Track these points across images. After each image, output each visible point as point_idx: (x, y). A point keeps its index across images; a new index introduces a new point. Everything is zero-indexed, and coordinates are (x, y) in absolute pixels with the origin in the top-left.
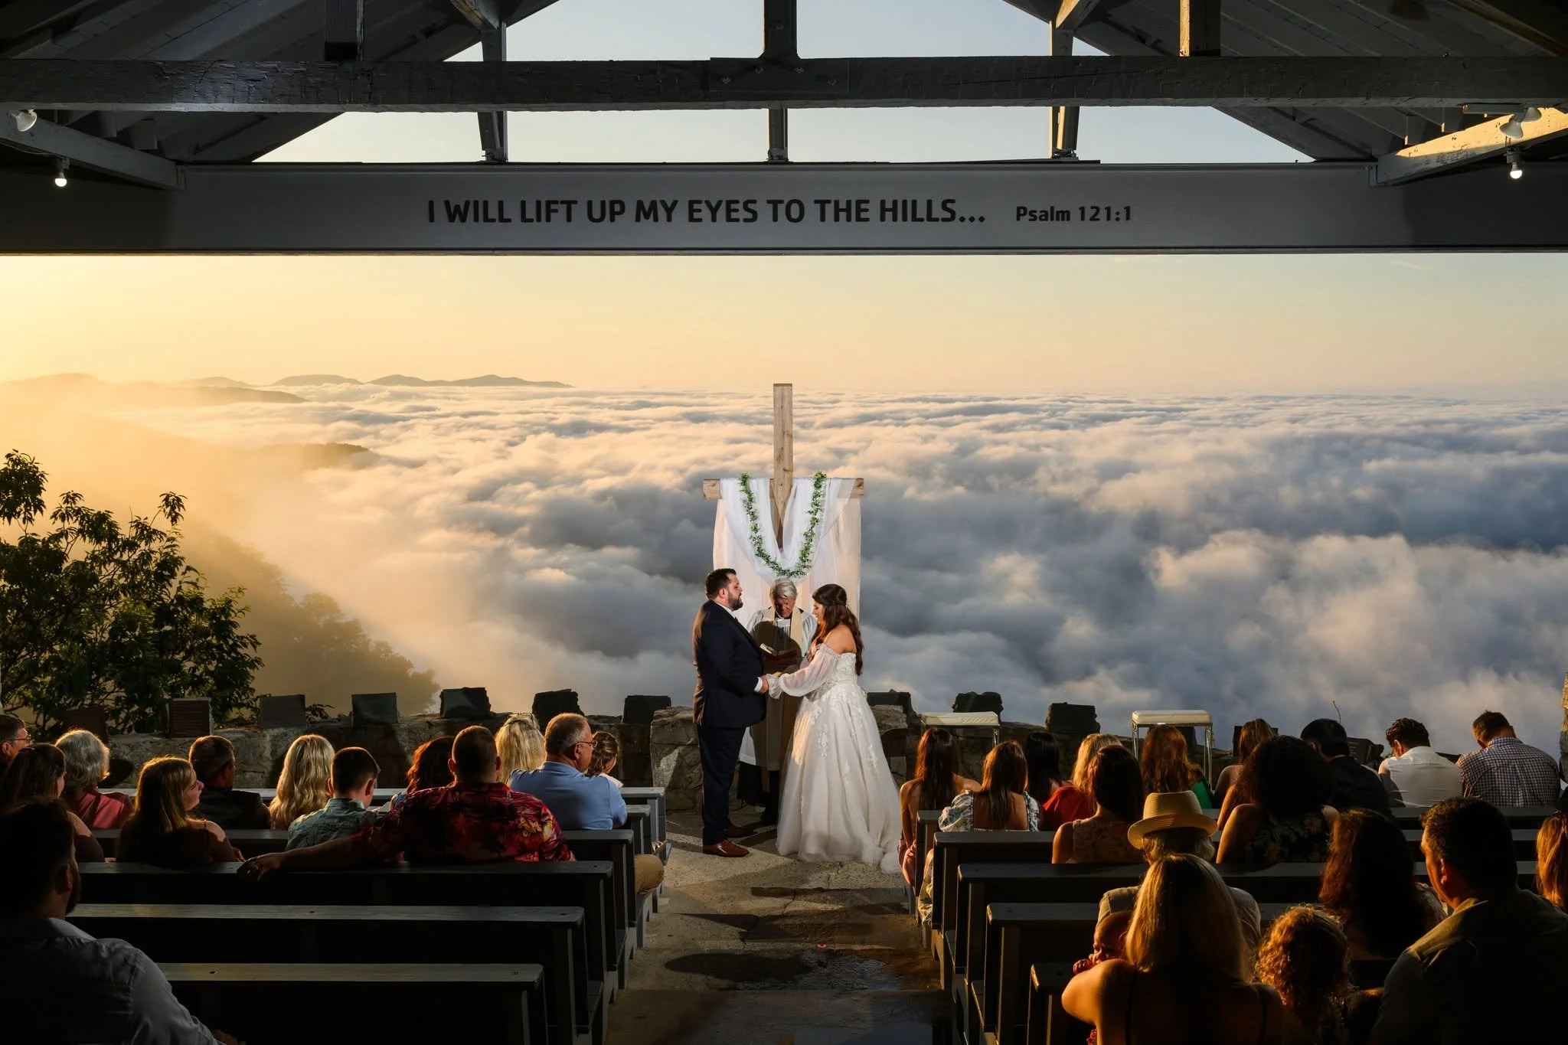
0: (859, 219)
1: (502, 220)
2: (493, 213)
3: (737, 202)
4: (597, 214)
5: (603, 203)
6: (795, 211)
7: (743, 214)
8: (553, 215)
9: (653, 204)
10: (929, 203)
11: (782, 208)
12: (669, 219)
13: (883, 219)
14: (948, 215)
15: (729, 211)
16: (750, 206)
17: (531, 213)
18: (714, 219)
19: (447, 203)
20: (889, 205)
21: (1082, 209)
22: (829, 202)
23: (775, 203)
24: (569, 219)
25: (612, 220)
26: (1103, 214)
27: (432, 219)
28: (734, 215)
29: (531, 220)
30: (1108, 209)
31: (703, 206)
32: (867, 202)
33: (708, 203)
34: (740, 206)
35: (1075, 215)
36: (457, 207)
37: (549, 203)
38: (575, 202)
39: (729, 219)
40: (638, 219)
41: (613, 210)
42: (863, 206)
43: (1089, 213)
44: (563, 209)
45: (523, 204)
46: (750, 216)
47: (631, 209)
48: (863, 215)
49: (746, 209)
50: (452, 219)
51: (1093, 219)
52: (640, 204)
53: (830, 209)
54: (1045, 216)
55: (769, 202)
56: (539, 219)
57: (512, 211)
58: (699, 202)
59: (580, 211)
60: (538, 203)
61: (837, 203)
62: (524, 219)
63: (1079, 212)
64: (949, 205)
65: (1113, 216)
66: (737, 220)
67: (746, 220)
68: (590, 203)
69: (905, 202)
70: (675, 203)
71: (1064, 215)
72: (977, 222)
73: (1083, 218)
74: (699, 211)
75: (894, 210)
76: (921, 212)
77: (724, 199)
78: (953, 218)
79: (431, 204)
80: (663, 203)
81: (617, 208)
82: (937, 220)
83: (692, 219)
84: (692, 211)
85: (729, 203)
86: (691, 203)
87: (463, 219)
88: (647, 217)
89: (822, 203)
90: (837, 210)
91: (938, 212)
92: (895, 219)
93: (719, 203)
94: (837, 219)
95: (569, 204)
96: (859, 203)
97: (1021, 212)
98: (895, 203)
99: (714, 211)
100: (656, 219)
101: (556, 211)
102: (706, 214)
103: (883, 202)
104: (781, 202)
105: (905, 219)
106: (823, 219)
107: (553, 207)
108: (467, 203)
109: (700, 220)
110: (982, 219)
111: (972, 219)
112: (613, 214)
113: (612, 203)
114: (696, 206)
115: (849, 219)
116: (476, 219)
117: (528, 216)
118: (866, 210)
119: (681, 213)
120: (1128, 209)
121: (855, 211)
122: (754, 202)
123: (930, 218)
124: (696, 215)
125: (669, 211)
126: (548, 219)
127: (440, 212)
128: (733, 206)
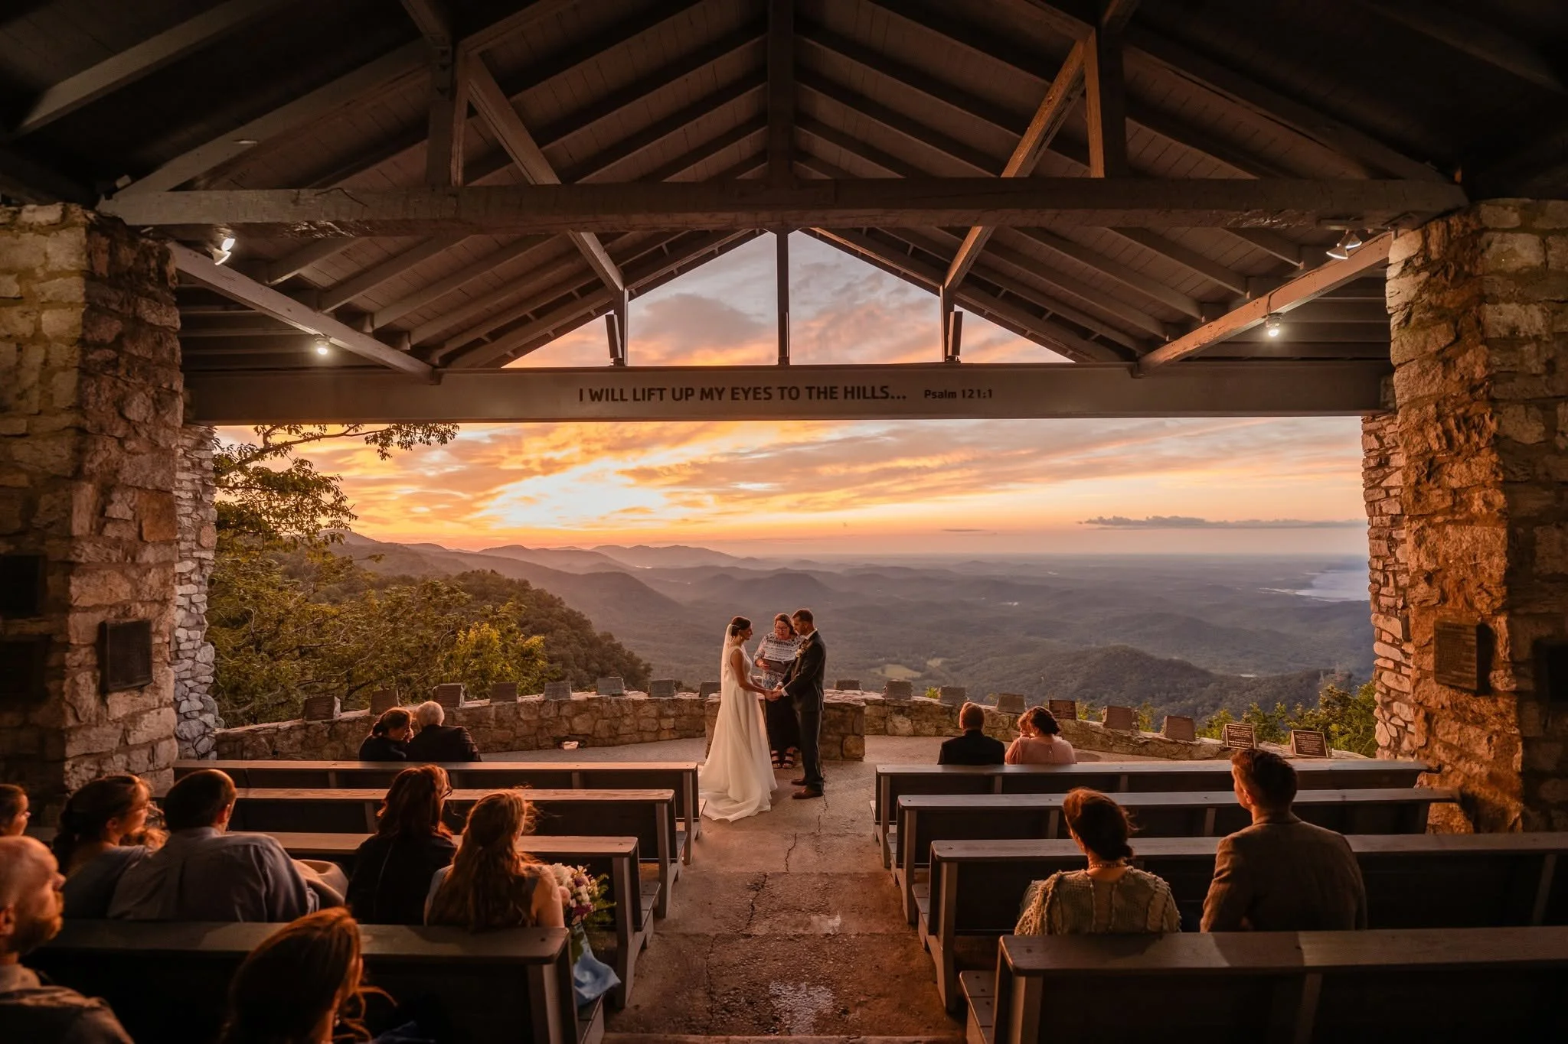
0: (831, 398)
1: (622, 399)
2: (617, 396)
3: (759, 388)
4: (677, 395)
5: (681, 390)
6: (794, 393)
7: (763, 395)
8: (652, 397)
9: (711, 390)
10: (873, 388)
11: (786, 392)
12: (720, 399)
13: (846, 397)
14: (884, 395)
15: (755, 393)
16: (768, 391)
17: (639, 395)
18: (746, 398)
19: (591, 391)
20: (849, 389)
21: (964, 392)
22: (814, 388)
23: (782, 389)
24: (661, 399)
25: (687, 399)
26: (975, 394)
27: (581, 399)
28: (758, 396)
29: (639, 400)
30: (979, 391)
31: (740, 391)
32: (836, 388)
33: (743, 389)
34: (761, 391)
35: (959, 395)
36: (596, 393)
37: (649, 390)
38: (665, 389)
39: (755, 398)
40: (702, 399)
41: (688, 393)
42: (834, 390)
43: (968, 394)
44: (658, 392)
45: (635, 391)
46: (767, 396)
47: (697, 394)
48: (834, 396)
49: (765, 391)
50: (593, 399)
51: (970, 397)
52: (703, 391)
53: (815, 392)
54: (942, 395)
55: (779, 388)
56: (644, 399)
57: (628, 395)
58: (737, 388)
59: (667, 394)
60: (644, 390)
61: (819, 388)
62: (635, 399)
63: (961, 394)
64: (885, 389)
65: (982, 395)
66: (760, 399)
67: (765, 399)
68: (674, 390)
69: (859, 388)
70: (723, 389)
71: (953, 395)
72: (901, 399)
73: (964, 396)
74: (738, 393)
75: (852, 392)
76: (869, 393)
77: (753, 386)
78: (887, 397)
79: (581, 391)
80: (717, 389)
81: (690, 392)
82: (877, 398)
83: (733, 398)
84: (733, 394)
85: (755, 389)
86: (733, 389)
87: (600, 400)
88: (707, 397)
89: (810, 389)
90: (819, 393)
91: (878, 393)
92: (853, 397)
93: (750, 389)
94: (819, 398)
95: (661, 390)
96: (831, 388)
97: (927, 393)
98: (853, 388)
99: (746, 393)
100: (712, 399)
101: (653, 394)
102: (742, 395)
103: (846, 388)
104: (786, 388)
105: (859, 397)
106: (810, 397)
107: (652, 392)
108: (602, 390)
109: (738, 399)
110: (904, 397)
111: (898, 398)
112: (687, 396)
113: (687, 389)
114: (736, 391)
115: (826, 398)
116: (607, 399)
117: (637, 397)
118: (836, 392)
119: (727, 395)
120: (990, 391)
121: (830, 393)
122: (770, 388)
123: (874, 397)
124: (736, 396)
125: (720, 394)
126: (649, 399)
127: (586, 395)
128: (758, 391)
